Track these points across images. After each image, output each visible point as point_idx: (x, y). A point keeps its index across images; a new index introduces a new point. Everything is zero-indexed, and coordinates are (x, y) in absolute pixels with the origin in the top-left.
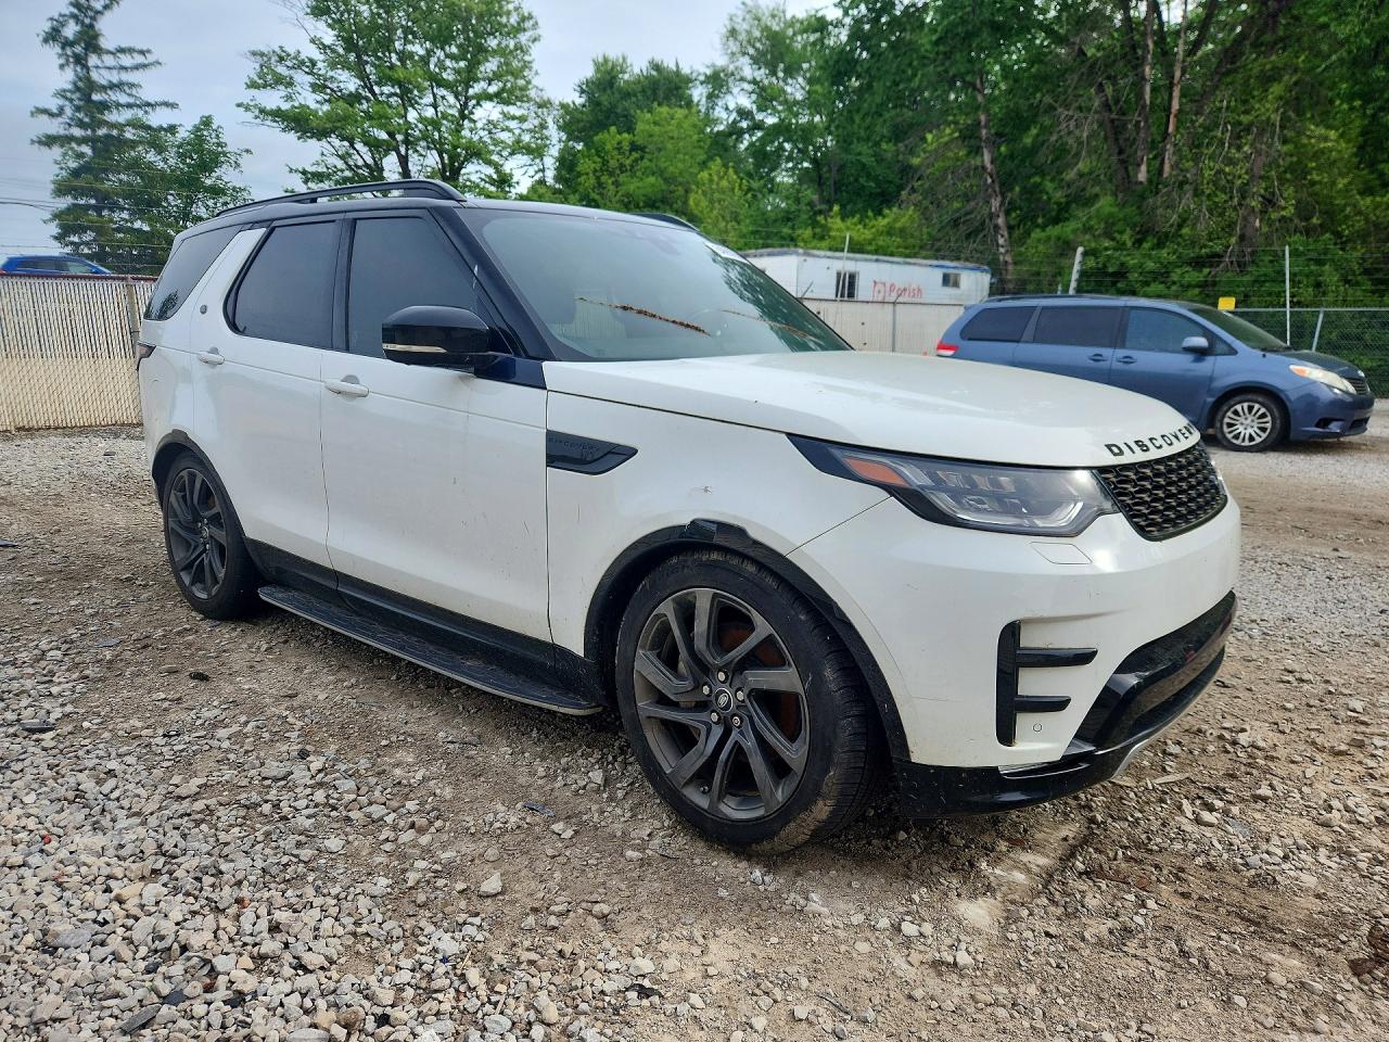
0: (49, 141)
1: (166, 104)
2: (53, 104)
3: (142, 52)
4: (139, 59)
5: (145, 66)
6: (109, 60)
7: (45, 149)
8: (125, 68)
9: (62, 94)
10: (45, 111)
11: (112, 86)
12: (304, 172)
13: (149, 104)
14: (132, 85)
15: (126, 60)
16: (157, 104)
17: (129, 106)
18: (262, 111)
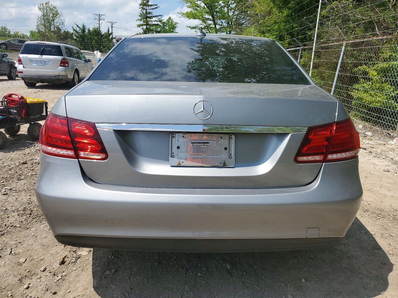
0: (139, 26)
1: (160, 15)
2: (140, 18)
3: (156, 5)
4: (156, 6)
5: (157, 8)
6: (150, 8)
7: (138, 28)
8: (152, 9)
9: (140, 16)
10: (139, 20)
11: (149, 13)
12: (190, 27)
13: (157, 16)
14: (152, 13)
15: (153, 7)
16: (158, 16)
17: (154, 17)
18: (183, 14)
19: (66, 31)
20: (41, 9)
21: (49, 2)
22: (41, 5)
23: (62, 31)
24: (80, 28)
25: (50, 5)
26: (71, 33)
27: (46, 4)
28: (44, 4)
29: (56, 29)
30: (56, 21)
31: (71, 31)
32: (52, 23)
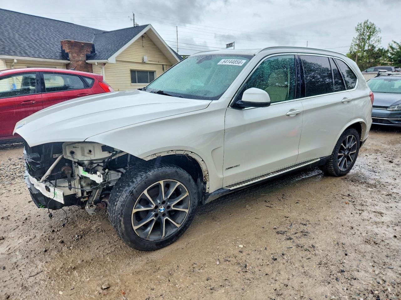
19: (381, 48)
20: (358, 30)
21: (368, 21)
22: (359, 26)
23: (376, 49)
24: (398, 44)
25: (368, 23)
26: (386, 50)
27: (365, 23)
28: (363, 24)
29: (370, 48)
30: (371, 39)
31: (386, 48)
32: (368, 42)
